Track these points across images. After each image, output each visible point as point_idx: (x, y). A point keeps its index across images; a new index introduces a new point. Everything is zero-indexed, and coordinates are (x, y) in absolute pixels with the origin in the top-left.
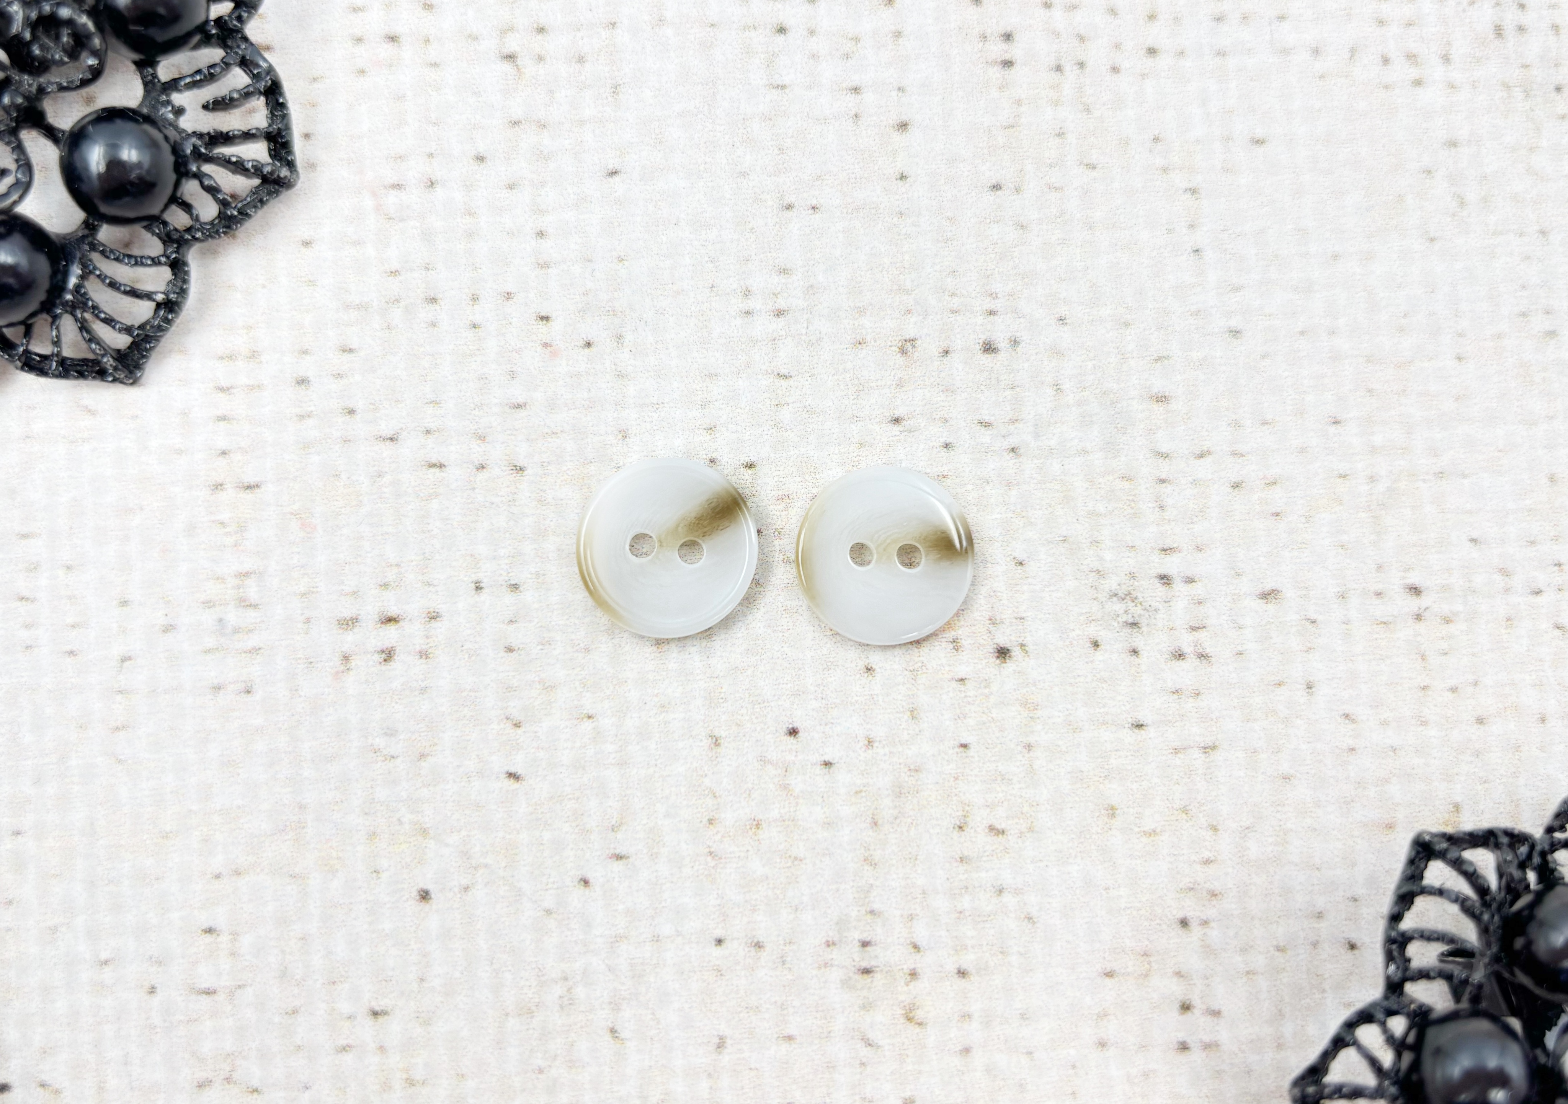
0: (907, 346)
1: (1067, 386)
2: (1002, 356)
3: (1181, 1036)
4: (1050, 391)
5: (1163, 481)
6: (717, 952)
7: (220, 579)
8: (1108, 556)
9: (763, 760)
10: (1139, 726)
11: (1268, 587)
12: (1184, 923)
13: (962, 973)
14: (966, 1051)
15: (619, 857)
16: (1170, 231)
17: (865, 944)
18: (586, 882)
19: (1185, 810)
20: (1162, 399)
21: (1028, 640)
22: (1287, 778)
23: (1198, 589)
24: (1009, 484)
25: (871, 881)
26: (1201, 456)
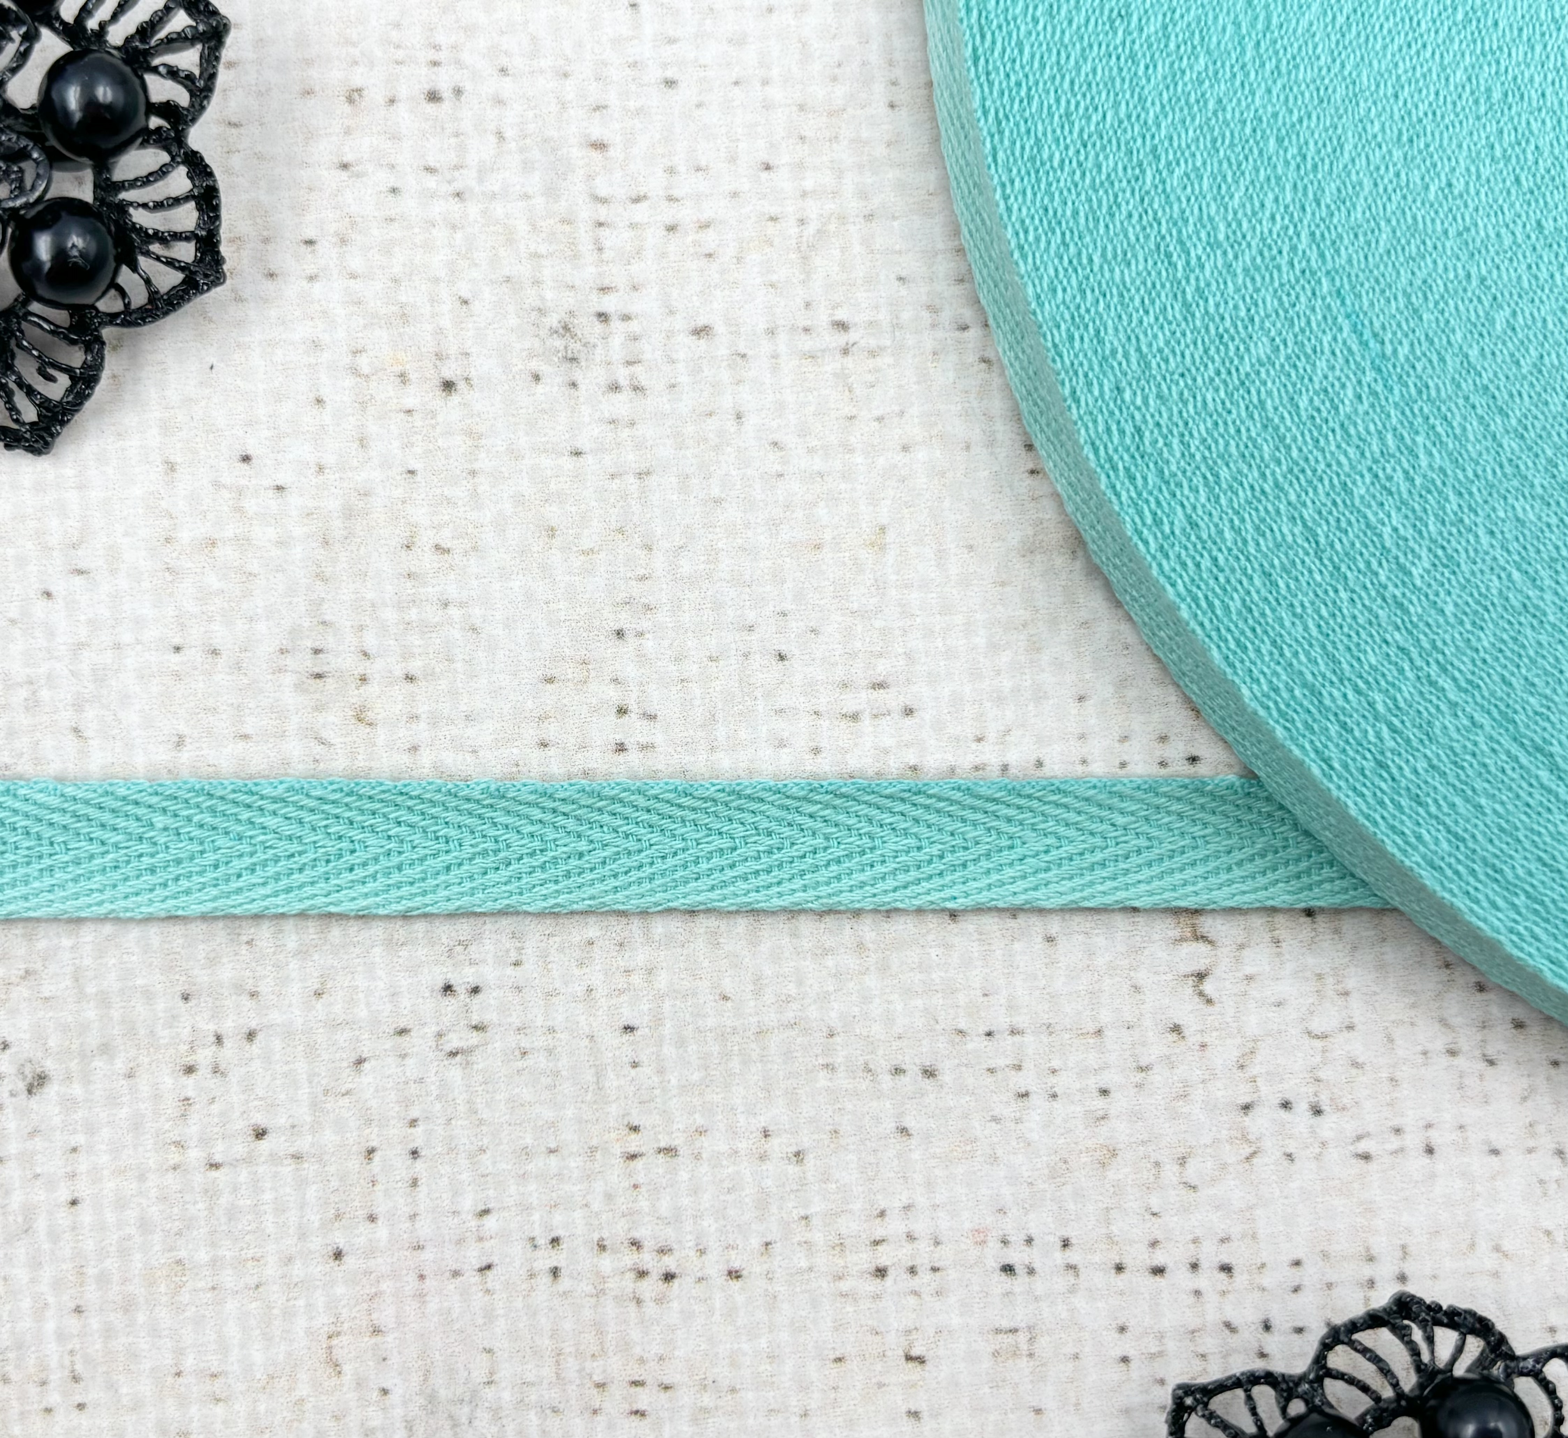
0: (353, 96)
1: (509, 133)
3: (619, 737)
4: (493, 139)
5: (601, 225)
6: (175, 659)
8: (549, 295)
9: (217, 485)
11: (701, 322)
12: (620, 634)
13: (410, 678)
14: (414, 749)
17: (317, 652)
18: (48, 594)
19: (621, 531)
20: (600, 146)
21: (473, 374)
24: (454, 227)
25: (323, 595)
26: (637, 200)
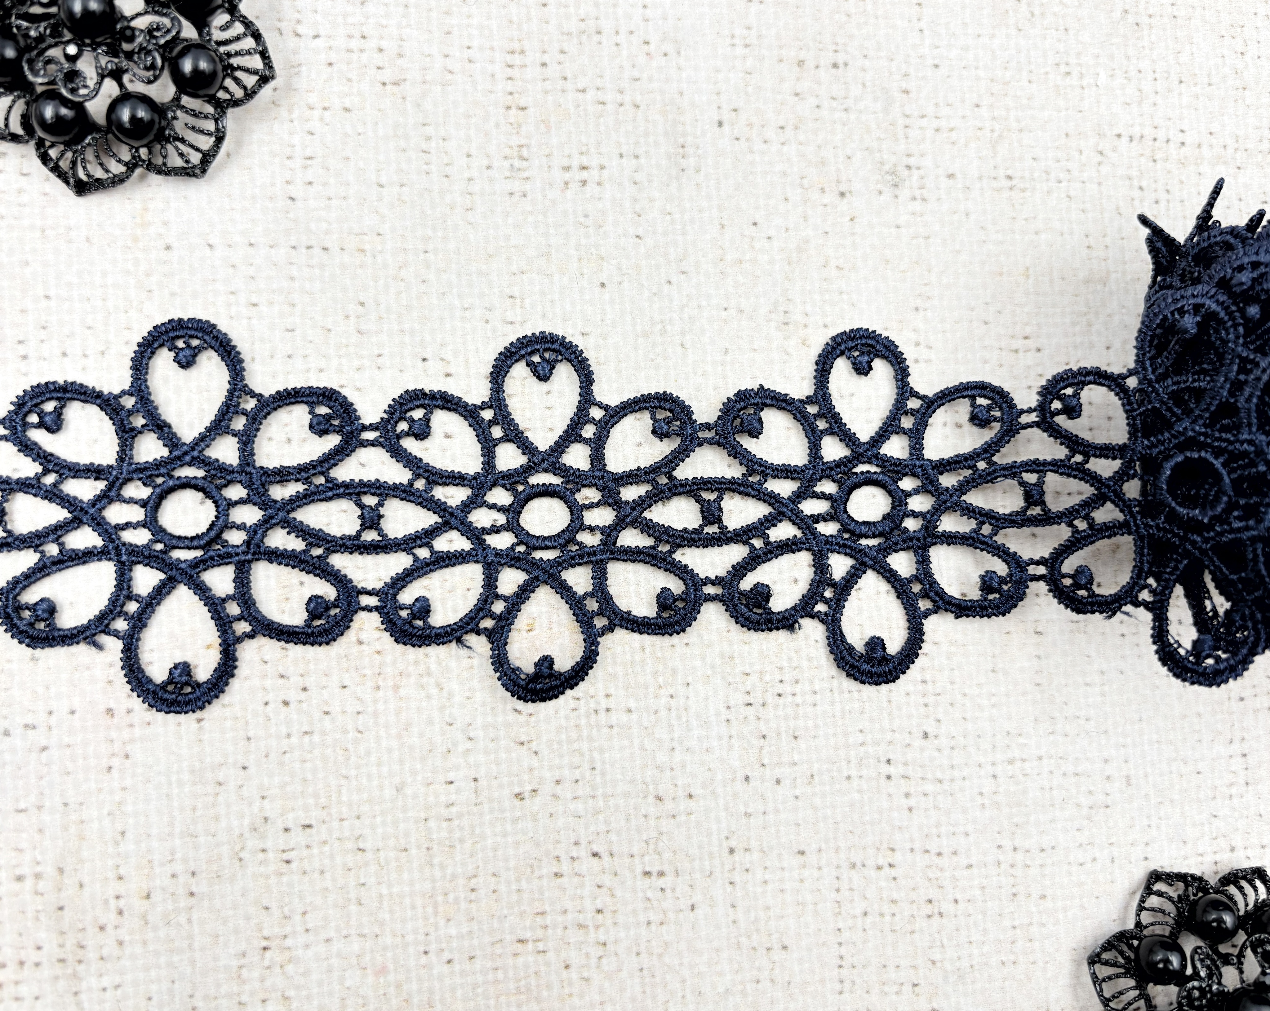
2: (841, 70)
7: (511, 147)
10: (898, 227)
15: (683, 273)
16: (910, 21)
22: (958, 252)
23: (922, 172)
